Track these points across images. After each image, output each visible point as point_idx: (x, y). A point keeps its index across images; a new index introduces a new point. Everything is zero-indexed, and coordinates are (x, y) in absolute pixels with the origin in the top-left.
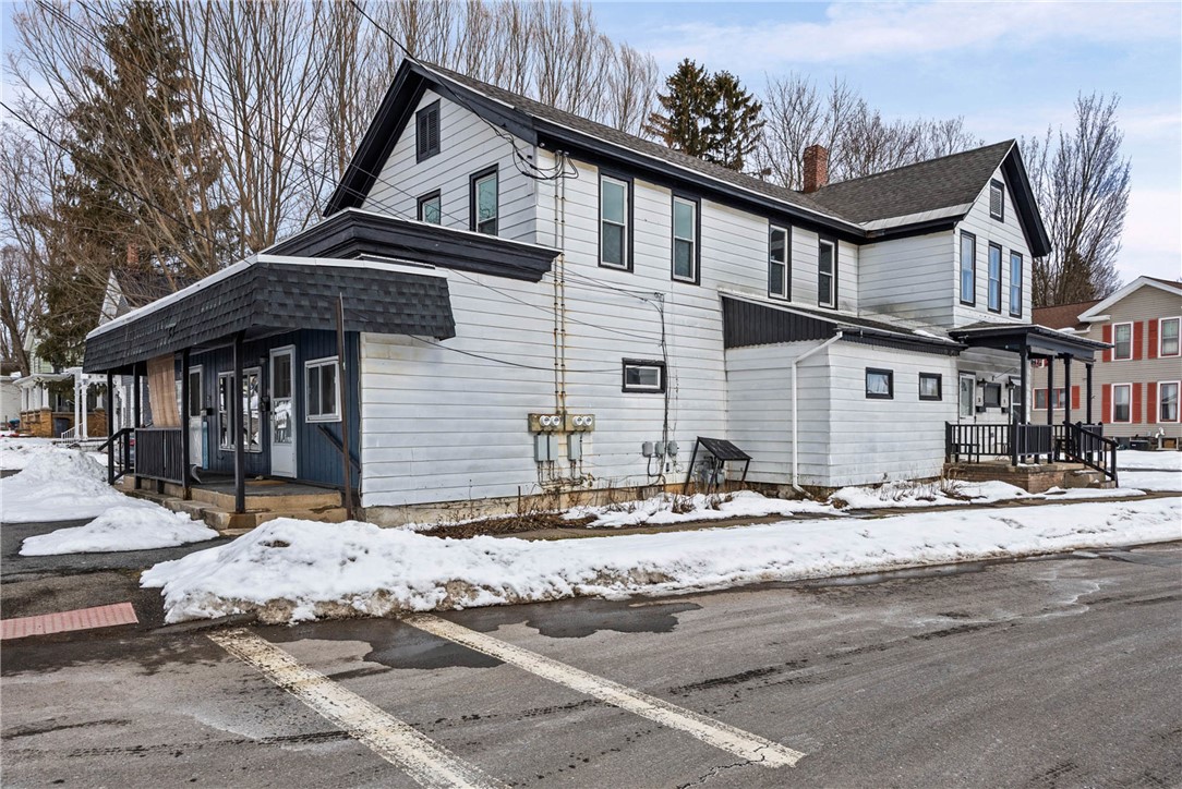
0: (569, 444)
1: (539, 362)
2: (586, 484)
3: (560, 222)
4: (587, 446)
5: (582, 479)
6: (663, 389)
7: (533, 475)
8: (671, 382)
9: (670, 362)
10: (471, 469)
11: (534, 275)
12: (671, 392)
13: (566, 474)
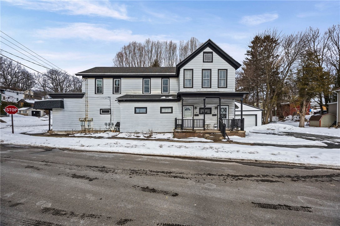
0: (89, 123)
1: (82, 110)
2: (91, 129)
3: (87, 88)
4: (92, 123)
5: (90, 129)
6: (111, 114)
7: (81, 127)
8: (112, 112)
9: (112, 109)
10: (69, 126)
11: (82, 97)
12: (112, 114)
13: (87, 127)
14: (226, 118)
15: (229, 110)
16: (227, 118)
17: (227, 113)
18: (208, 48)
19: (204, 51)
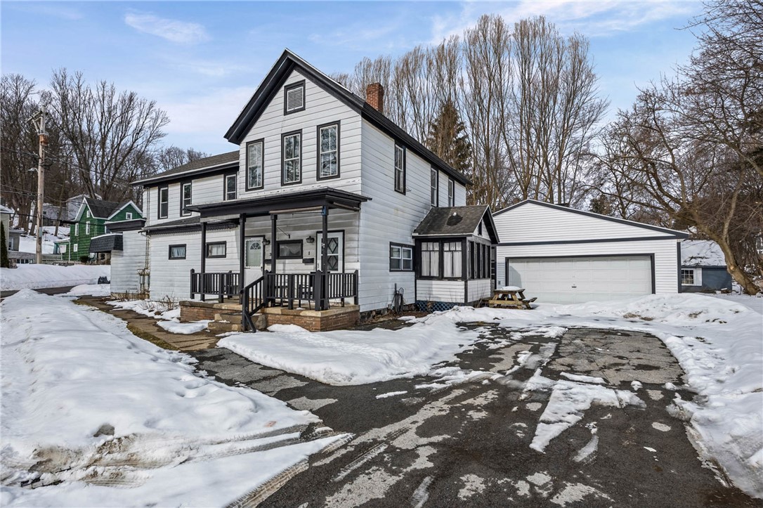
1: (142, 253)
3: (148, 209)
10: (128, 285)
14: (337, 270)
15: (346, 245)
16: (340, 271)
17: (340, 254)
18: (295, 73)
19: (286, 84)
